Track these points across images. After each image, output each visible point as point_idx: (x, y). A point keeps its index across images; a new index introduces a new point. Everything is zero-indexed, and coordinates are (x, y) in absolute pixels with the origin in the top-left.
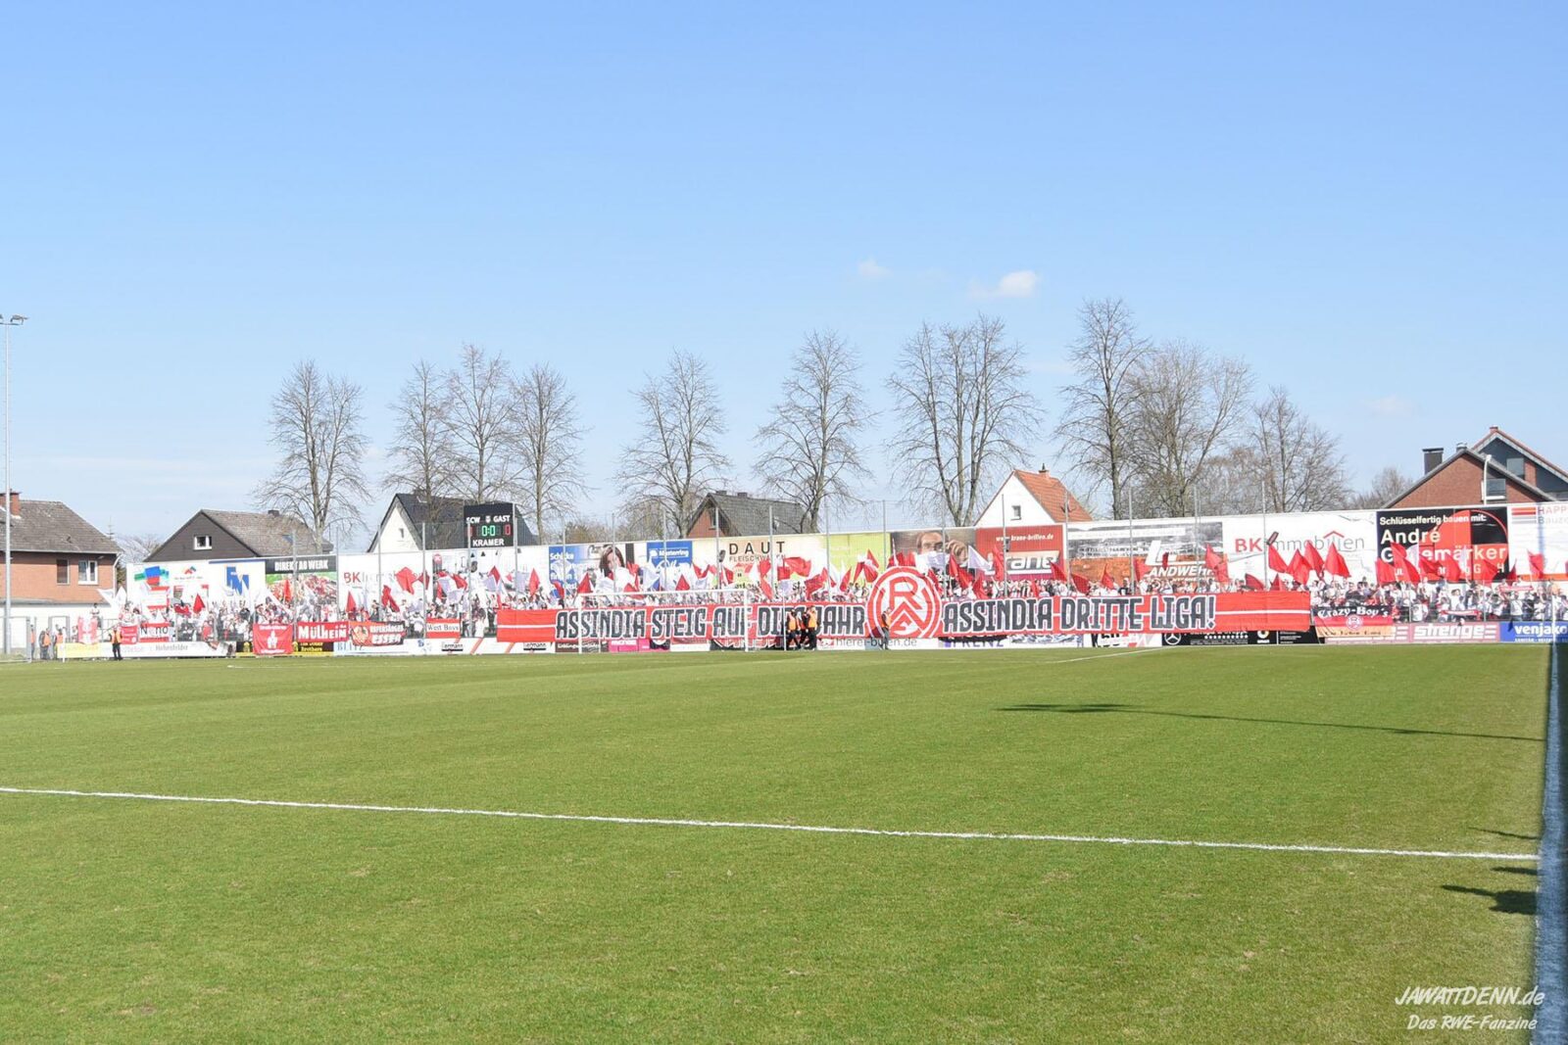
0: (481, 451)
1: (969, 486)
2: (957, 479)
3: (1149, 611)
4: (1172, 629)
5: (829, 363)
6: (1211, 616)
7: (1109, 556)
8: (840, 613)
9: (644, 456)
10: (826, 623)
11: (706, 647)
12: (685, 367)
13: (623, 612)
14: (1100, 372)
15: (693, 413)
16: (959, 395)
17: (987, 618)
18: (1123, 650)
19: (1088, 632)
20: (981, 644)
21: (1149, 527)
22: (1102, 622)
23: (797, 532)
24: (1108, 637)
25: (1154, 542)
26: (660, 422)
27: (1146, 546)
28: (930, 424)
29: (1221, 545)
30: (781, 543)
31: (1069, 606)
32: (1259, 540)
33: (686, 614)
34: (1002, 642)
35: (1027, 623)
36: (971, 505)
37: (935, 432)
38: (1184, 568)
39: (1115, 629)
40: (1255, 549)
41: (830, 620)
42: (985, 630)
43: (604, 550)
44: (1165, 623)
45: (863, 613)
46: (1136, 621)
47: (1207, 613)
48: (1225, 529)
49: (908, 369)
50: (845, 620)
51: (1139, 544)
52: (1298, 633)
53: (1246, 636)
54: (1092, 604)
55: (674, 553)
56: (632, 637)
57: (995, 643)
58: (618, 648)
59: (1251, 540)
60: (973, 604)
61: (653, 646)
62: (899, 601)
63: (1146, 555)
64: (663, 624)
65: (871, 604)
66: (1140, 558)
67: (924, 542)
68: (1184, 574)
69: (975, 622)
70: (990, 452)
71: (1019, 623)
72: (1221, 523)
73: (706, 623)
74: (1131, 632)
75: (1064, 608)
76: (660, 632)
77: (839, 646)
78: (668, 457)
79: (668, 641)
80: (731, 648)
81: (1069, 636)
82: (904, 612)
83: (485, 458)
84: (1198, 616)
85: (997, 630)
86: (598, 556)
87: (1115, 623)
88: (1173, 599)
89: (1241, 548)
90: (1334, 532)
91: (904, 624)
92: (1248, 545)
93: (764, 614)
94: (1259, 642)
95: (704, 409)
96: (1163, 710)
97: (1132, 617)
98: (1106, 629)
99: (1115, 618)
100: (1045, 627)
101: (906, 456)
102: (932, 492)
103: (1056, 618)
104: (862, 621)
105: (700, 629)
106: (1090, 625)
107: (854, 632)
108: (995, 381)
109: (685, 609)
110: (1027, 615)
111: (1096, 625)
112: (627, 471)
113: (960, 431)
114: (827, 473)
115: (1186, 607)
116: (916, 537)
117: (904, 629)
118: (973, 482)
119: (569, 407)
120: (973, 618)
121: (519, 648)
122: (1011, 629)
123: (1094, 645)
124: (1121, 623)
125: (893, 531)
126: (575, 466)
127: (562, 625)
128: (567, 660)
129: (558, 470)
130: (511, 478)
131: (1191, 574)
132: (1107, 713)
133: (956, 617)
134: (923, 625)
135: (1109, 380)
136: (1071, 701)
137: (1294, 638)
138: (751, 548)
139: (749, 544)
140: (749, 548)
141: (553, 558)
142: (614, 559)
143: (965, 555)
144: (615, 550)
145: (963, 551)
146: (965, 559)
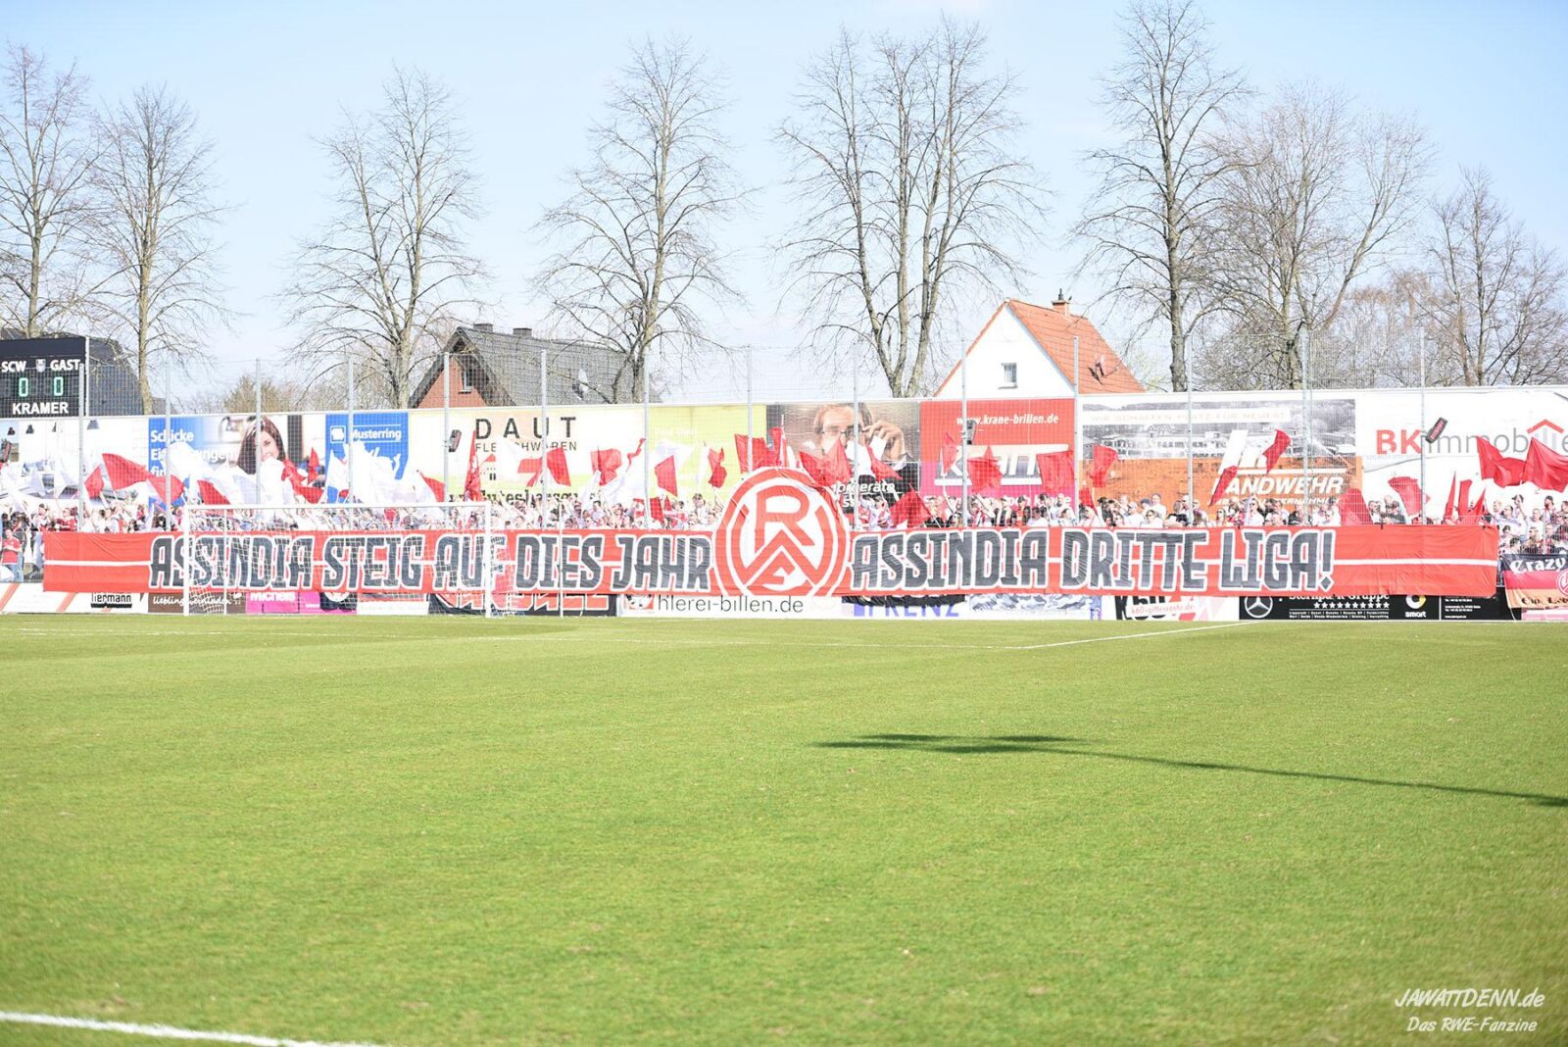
0: (36, 240)
1: (917, 323)
2: (895, 312)
3: (1218, 557)
4: (1259, 590)
5: (673, 96)
6: (1326, 567)
7: (1156, 457)
8: (667, 549)
9: (334, 256)
10: (641, 568)
11: (422, 607)
12: (413, 96)
13: (272, 540)
14: (1153, 126)
15: (425, 180)
16: (904, 161)
17: (930, 563)
18: (1171, 625)
19: (1111, 592)
20: (918, 610)
21: (1227, 405)
22: (1135, 575)
23: (607, 401)
24: (1144, 601)
25: (1235, 433)
26: (364, 196)
27: (1221, 439)
28: (849, 211)
29: (1353, 442)
30: (568, 420)
31: (1076, 544)
32: (1417, 432)
33: (386, 545)
34: (957, 607)
35: (1002, 574)
36: (920, 359)
37: (859, 226)
38: (1287, 480)
39: (1156, 589)
40: (1410, 448)
41: (647, 563)
42: (926, 586)
43: (247, 426)
44: (1245, 578)
45: (707, 550)
46: (1194, 574)
47: (1320, 563)
48: (1359, 413)
49: (813, 111)
50: (674, 562)
51: (1210, 435)
52: (1476, 601)
53: (1386, 605)
54: (1117, 542)
55: (375, 435)
56: (288, 587)
57: (944, 608)
58: (263, 606)
59: (1404, 432)
60: (906, 538)
61: (326, 605)
62: (772, 530)
63: (1222, 455)
64: (345, 564)
65: (721, 533)
66: (1210, 461)
67: (827, 422)
68: (1287, 492)
69: (910, 571)
70: (958, 264)
71: (987, 574)
72: (1352, 402)
73: (423, 564)
74: (1186, 594)
75: (1069, 547)
76: (339, 577)
77: (663, 611)
78: (376, 259)
79: (353, 595)
80: (467, 611)
81: (1076, 598)
82: (782, 549)
83: (43, 254)
84: (1303, 567)
85: (947, 587)
86: (239, 437)
87: (1157, 577)
88: (1260, 536)
89: (1386, 447)
90: (1545, 422)
91: (780, 572)
92: (1398, 440)
93: (529, 548)
94: (1408, 614)
95: (445, 174)
96: (1139, 749)
97: (1187, 566)
98: (1140, 588)
99: (1158, 568)
100: (1033, 583)
101: (807, 267)
102: (850, 336)
103: (1054, 567)
104: (705, 565)
105: (411, 574)
106: (1113, 579)
107: (691, 586)
108: (967, 137)
109: (385, 536)
110: (1003, 560)
111: (1124, 580)
112: (302, 282)
113: (904, 222)
114: (665, 295)
115: (1284, 549)
116: (812, 414)
117: (780, 580)
118: (926, 317)
119: (200, 165)
120: (906, 563)
121: (82, 602)
122: (973, 585)
123: (1119, 617)
124: (1169, 577)
125: (772, 402)
126: (211, 274)
127: (162, 561)
128: (166, 627)
129: (180, 278)
130: (90, 292)
131: (1297, 491)
132: (1025, 755)
133: (874, 558)
134: (814, 574)
135: (1169, 140)
136: (983, 730)
137: (1469, 608)
138: (515, 428)
139: (511, 420)
140: (511, 429)
141: (157, 438)
142: (267, 443)
143: (900, 449)
144: (268, 427)
145: (897, 441)
146: (900, 457)
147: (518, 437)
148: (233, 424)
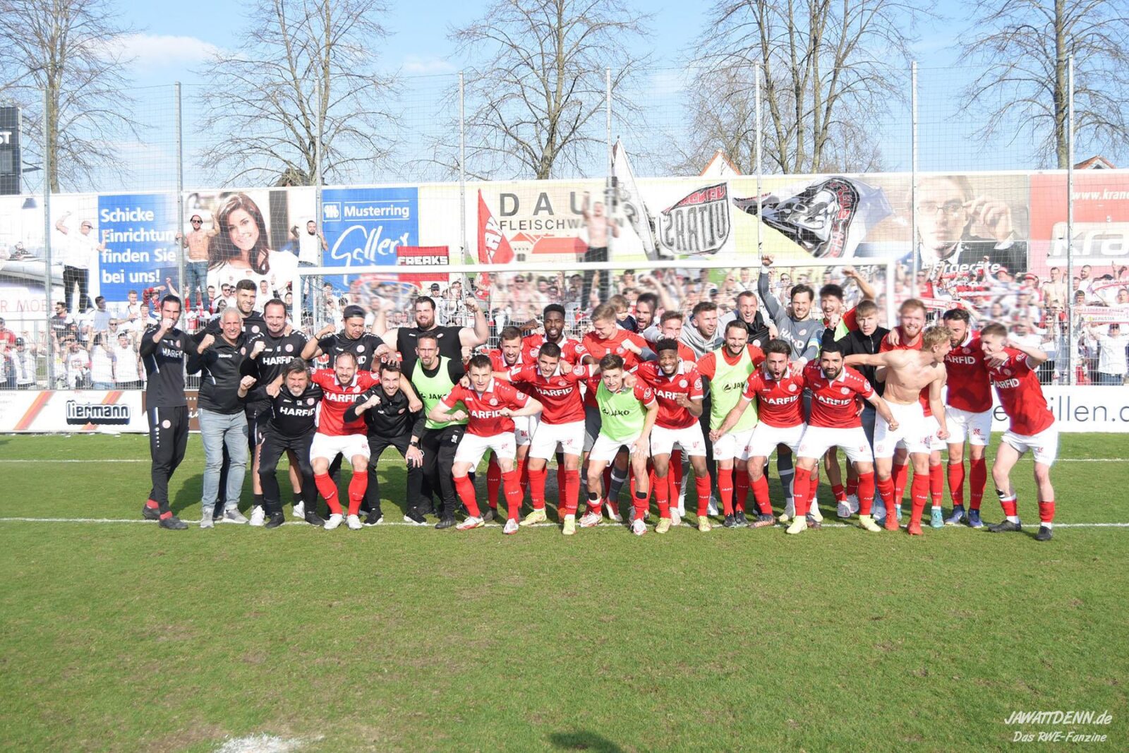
43: (222, 204)
55: (377, 212)
86: (209, 216)
138: (547, 202)
139: (544, 196)
140: (543, 204)
141: (108, 218)
142: (244, 222)
143: (1007, 226)
144: (246, 204)
145: (1003, 217)
146: (1006, 235)
147: (551, 213)
148: (202, 202)
